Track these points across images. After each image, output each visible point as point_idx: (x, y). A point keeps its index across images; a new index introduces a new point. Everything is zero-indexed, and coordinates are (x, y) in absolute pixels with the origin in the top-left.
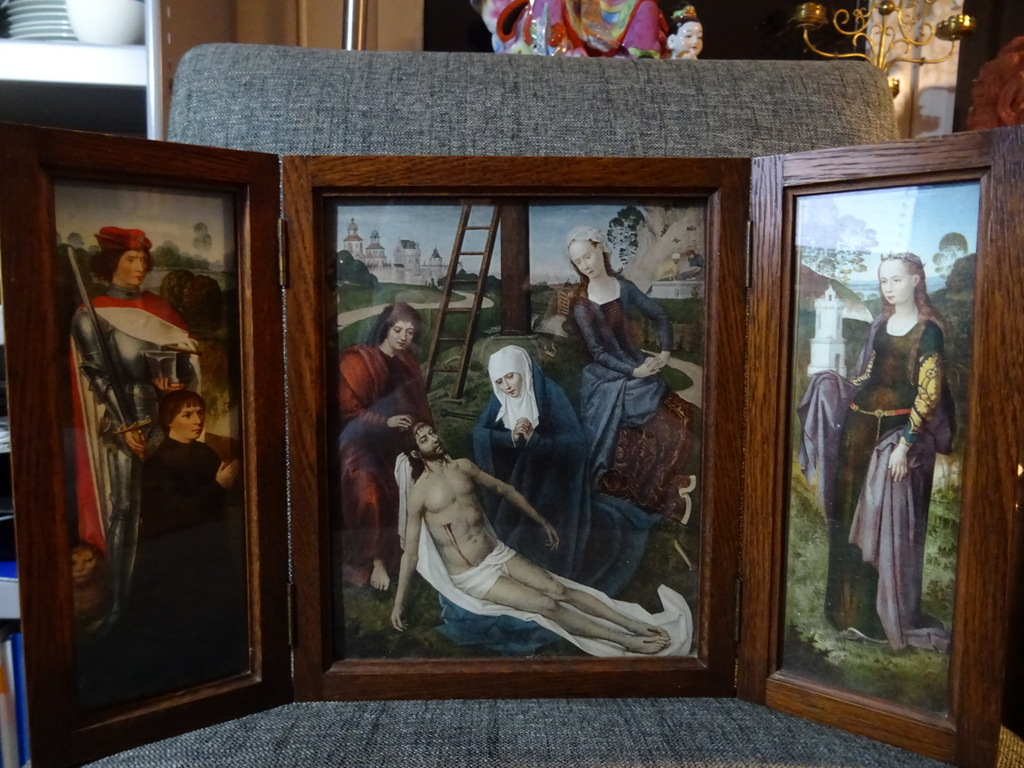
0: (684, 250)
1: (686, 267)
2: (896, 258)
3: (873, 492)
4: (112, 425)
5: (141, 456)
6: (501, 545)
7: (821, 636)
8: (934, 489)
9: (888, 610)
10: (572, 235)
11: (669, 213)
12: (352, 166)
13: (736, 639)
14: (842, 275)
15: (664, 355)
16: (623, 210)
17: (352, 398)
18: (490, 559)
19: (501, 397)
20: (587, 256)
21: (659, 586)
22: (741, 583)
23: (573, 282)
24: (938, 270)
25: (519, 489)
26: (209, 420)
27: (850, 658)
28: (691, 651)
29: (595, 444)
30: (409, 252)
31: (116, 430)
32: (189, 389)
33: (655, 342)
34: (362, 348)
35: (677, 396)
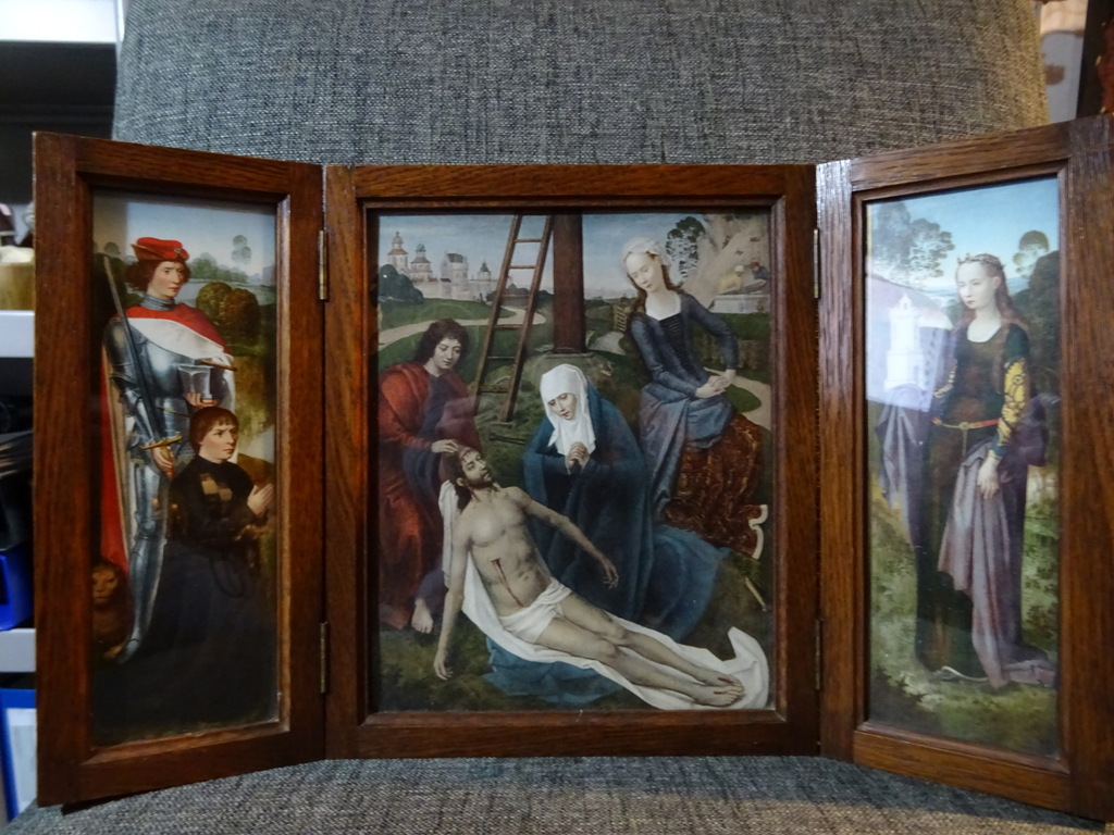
0: (748, 261)
1: (751, 280)
2: (973, 260)
3: (962, 512)
4: (141, 439)
5: (169, 474)
6: (554, 583)
7: (913, 679)
8: (1029, 505)
9: (985, 643)
10: (629, 247)
11: (731, 223)
12: (398, 176)
13: (818, 687)
14: (917, 282)
15: (729, 373)
16: (682, 221)
17: (394, 420)
18: (544, 598)
19: (554, 419)
20: (645, 269)
21: (729, 629)
22: (821, 624)
23: (629, 297)
24: (1019, 270)
25: (574, 520)
27: (946, 702)
28: (768, 703)
29: (656, 470)
30: (456, 265)
31: (143, 444)
32: (222, 406)
33: (719, 360)
34: (405, 367)
35: (744, 418)
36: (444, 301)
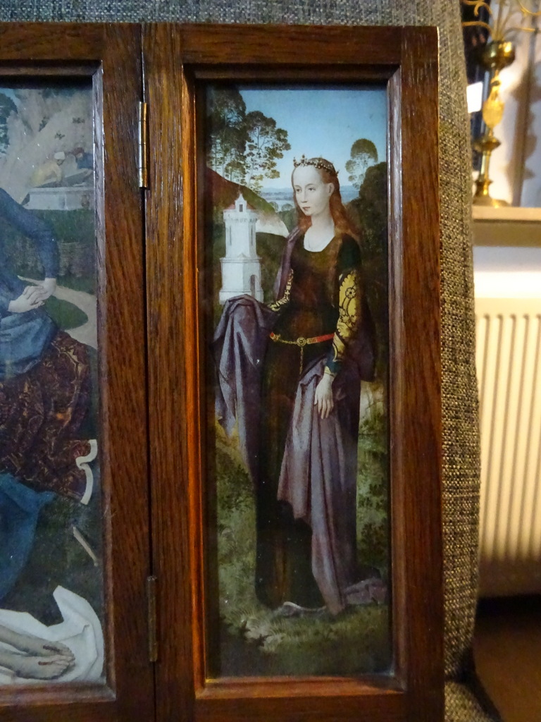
0: (70, 146)
1: (74, 170)
2: (309, 163)
3: (299, 434)
7: (254, 622)
9: (324, 571)
14: (253, 182)
15: (48, 282)
21: (54, 588)
24: (351, 178)
27: (289, 639)
33: (36, 266)
35: (68, 336)
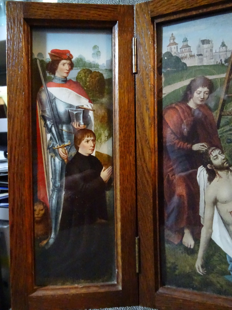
4: (53, 144)
5: (66, 161)
17: (171, 134)
26: (97, 145)
30: (206, 46)
31: (54, 147)
32: (88, 128)
34: (176, 105)
36: (199, 66)
